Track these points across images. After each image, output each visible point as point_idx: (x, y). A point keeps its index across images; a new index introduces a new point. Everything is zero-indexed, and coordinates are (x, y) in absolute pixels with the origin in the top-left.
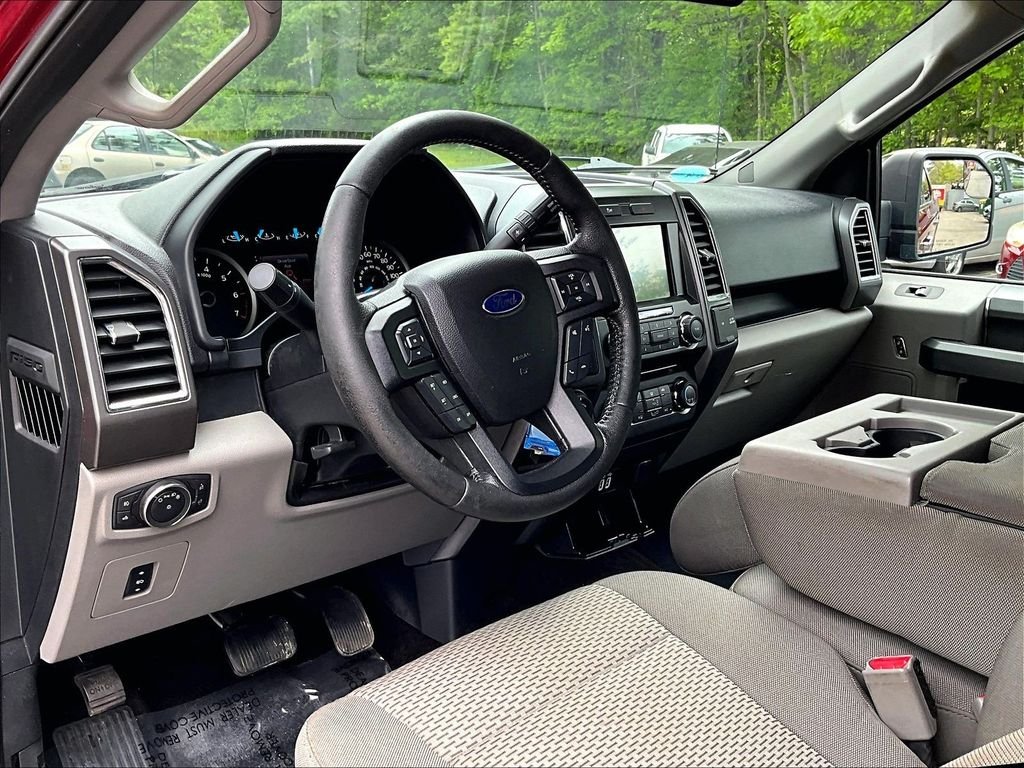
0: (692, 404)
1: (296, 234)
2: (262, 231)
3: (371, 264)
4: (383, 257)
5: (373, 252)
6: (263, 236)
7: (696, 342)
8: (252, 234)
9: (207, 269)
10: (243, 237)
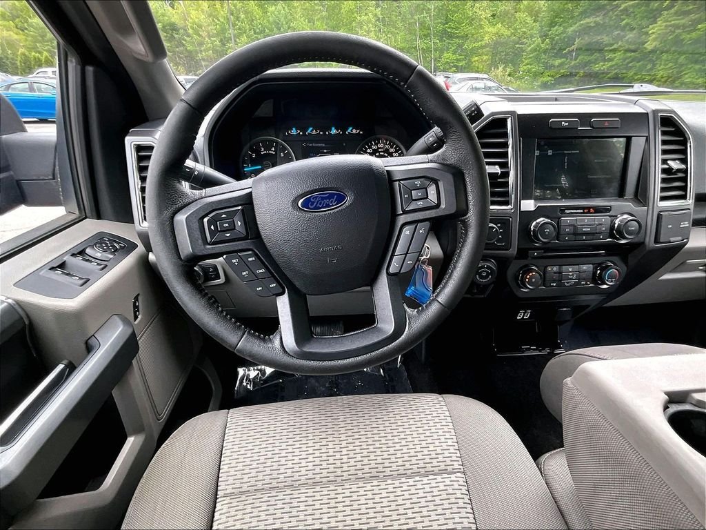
0: (611, 284)
1: (334, 131)
2: (311, 129)
3: (381, 152)
4: (392, 147)
5: (385, 144)
6: (312, 131)
7: (626, 238)
8: (304, 130)
9: (273, 149)
10: (299, 131)
